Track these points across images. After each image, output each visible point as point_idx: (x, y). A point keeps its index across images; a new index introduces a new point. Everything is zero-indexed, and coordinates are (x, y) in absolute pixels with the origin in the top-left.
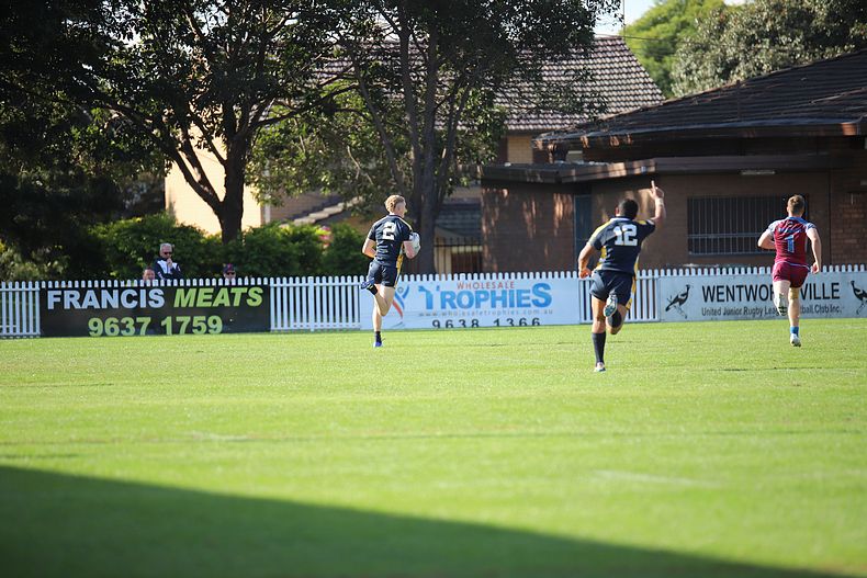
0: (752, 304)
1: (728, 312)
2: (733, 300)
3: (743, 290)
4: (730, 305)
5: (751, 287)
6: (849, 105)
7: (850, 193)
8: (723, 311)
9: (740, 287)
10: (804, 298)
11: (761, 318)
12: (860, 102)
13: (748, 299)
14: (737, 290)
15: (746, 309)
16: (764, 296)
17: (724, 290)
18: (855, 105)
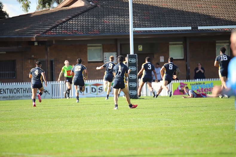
0: (11, 95)
1: (4, 97)
2: (5, 93)
3: (9, 90)
4: (5, 95)
5: (11, 89)
6: (28, 32)
7: (28, 59)
8: (2, 97)
9: (7, 89)
10: (28, 92)
11: (14, 99)
12: (31, 30)
13: (10, 93)
14: (6, 90)
15: (9, 96)
16: (15, 92)
17: (3, 90)
18: (30, 32)
